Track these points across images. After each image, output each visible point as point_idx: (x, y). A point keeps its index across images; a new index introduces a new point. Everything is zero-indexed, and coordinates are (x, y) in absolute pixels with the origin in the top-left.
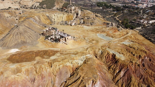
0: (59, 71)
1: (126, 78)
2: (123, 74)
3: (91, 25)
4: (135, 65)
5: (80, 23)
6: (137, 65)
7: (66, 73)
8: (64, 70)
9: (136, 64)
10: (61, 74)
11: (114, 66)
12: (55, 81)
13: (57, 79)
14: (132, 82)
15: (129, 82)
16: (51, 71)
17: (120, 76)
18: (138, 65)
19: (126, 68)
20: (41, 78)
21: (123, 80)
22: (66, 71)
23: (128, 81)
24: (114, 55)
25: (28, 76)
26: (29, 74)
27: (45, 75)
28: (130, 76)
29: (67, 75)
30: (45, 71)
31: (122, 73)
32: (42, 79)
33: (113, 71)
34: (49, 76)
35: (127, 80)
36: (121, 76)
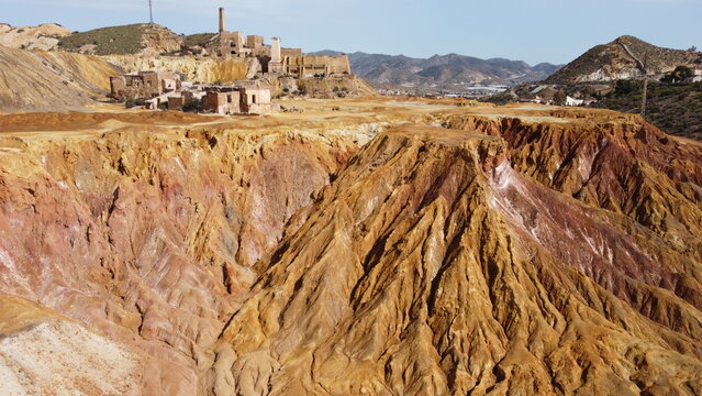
0: (260, 165)
1: (612, 177)
2: (590, 168)
3: (340, 96)
4: (625, 138)
5: (286, 90)
6: (630, 134)
7: (303, 168)
8: (288, 160)
9: (625, 130)
10: (275, 176)
11: (532, 149)
12: (244, 210)
13: (257, 199)
14: (646, 180)
15: (631, 186)
16: (212, 162)
17: (579, 175)
18: (635, 137)
19: (594, 140)
20: (154, 190)
21: (597, 189)
22: (304, 162)
23: (625, 187)
24: (509, 124)
25: (69, 180)
26: (72, 174)
27: (180, 180)
28: (626, 166)
29: (314, 177)
30: (177, 159)
31: (583, 166)
32: (168, 199)
33: (534, 167)
34: (206, 183)
35: (617, 182)
36: (585, 176)
